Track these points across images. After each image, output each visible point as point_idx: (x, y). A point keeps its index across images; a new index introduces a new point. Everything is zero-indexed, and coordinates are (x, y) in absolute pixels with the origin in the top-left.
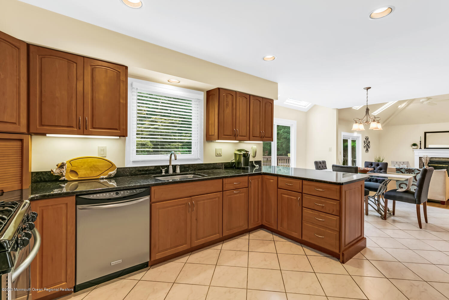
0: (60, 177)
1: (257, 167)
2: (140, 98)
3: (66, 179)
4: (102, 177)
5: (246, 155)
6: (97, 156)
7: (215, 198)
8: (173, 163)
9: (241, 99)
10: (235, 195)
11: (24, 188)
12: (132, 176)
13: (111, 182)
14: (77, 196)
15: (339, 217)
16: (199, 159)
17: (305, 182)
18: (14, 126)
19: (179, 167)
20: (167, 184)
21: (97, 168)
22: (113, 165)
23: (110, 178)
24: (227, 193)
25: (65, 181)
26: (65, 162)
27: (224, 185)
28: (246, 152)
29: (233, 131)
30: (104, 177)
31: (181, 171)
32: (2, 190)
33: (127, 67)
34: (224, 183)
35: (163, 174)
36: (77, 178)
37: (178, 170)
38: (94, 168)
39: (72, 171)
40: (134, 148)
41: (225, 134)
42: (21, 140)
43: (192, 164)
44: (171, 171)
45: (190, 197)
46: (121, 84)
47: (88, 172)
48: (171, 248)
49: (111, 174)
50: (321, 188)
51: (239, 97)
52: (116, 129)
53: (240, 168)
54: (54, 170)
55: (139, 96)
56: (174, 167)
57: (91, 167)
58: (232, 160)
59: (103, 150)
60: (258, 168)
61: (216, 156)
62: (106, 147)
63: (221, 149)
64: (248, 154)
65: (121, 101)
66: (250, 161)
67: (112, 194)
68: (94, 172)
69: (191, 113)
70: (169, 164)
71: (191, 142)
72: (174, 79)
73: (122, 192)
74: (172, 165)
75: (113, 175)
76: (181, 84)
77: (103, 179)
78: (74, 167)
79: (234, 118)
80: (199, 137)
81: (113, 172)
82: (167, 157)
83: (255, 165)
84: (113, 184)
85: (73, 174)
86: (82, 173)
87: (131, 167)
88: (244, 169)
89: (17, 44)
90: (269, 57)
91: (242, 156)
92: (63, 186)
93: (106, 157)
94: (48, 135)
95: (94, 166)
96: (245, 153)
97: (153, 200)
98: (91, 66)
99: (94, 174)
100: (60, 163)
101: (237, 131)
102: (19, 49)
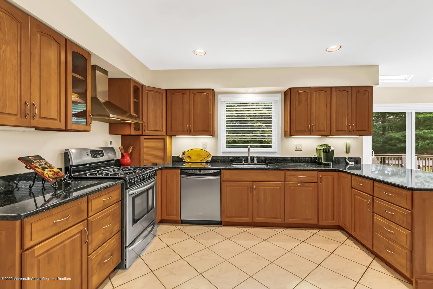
0: (183, 160)
1: (352, 164)
2: (229, 107)
3: (185, 161)
4: (203, 161)
5: (327, 150)
6: (201, 148)
7: (277, 186)
8: (251, 155)
9: (317, 94)
10: (300, 188)
11: (165, 163)
12: (221, 162)
13: (208, 165)
14: (181, 169)
15: (410, 232)
16: (277, 153)
17: (376, 184)
18: (161, 132)
19: (256, 158)
20: (232, 169)
21: (200, 155)
22: (210, 154)
23: (208, 163)
24: (290, 184)
25: (185, 162)
26: (185, 151)
27: (286, 177)
28: (327, 147)
29: (308, 126)
30: (204, 161)
31: (258, 162)
32: (156, 163)
33: (213, 89)
34: (287, 174)
35: (243, 163)
36: (191, 161)
37: (255, 161)
38: (199, 155)
39: (189, 157)
40: (224, 143)
41: (297, 130)
42: (164, 139)
43: (269, 157)
44: (249, 161)
45: (253, 181)
46: (209, 101)
47: (196, 158)
48: (236, 217)
49: (208, 160)
50: (391, 192)
51: (315, 92)
52: (206, 131)
53: (321, 164)
54: (180, 156)
55: (228, 106)
56: (252, 159)
57: (198, 155)
58: (315, 155)
59: (205, 145)
60: (353, 166)
61: (295, 151)
62: (206, 142)
63: (301, 145)
64: (329, 150)
65: (209, 112)
66: (334, 157)
67: (197, 171)
68: (199, 158)
69: (271, 113)
70: (248, 156)
71: (271, 138)
72: (250, 90)
73: (203, 171)
74: (250, 157)
75: (209, 161)
76: (255, 91)
77: (203, 163)
78: (190, 155)
79: (309, 113)
80: (277, 133)
81: (209, 159)
82: (246, 150)
83: (348, 162)
84: (209, 166)
85: (189, 158)
86: (194, 158)
87: (221, 157)
88: (325, 164)
89: (161, 92)
90: (334, 47)
91: (322, 151)
92: (184, 165)
93: (206, 149)
94: (177, 136)
95: (199, 154)
96: (326, 149)
97: (223, 179)
98: (193, 94)
99: (199, 159)
100: (183, 151)
101: (312, 127)
102: (162, 94)
